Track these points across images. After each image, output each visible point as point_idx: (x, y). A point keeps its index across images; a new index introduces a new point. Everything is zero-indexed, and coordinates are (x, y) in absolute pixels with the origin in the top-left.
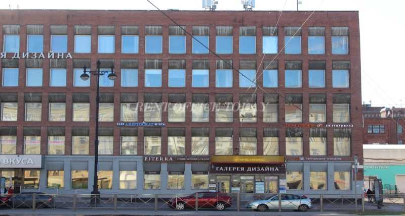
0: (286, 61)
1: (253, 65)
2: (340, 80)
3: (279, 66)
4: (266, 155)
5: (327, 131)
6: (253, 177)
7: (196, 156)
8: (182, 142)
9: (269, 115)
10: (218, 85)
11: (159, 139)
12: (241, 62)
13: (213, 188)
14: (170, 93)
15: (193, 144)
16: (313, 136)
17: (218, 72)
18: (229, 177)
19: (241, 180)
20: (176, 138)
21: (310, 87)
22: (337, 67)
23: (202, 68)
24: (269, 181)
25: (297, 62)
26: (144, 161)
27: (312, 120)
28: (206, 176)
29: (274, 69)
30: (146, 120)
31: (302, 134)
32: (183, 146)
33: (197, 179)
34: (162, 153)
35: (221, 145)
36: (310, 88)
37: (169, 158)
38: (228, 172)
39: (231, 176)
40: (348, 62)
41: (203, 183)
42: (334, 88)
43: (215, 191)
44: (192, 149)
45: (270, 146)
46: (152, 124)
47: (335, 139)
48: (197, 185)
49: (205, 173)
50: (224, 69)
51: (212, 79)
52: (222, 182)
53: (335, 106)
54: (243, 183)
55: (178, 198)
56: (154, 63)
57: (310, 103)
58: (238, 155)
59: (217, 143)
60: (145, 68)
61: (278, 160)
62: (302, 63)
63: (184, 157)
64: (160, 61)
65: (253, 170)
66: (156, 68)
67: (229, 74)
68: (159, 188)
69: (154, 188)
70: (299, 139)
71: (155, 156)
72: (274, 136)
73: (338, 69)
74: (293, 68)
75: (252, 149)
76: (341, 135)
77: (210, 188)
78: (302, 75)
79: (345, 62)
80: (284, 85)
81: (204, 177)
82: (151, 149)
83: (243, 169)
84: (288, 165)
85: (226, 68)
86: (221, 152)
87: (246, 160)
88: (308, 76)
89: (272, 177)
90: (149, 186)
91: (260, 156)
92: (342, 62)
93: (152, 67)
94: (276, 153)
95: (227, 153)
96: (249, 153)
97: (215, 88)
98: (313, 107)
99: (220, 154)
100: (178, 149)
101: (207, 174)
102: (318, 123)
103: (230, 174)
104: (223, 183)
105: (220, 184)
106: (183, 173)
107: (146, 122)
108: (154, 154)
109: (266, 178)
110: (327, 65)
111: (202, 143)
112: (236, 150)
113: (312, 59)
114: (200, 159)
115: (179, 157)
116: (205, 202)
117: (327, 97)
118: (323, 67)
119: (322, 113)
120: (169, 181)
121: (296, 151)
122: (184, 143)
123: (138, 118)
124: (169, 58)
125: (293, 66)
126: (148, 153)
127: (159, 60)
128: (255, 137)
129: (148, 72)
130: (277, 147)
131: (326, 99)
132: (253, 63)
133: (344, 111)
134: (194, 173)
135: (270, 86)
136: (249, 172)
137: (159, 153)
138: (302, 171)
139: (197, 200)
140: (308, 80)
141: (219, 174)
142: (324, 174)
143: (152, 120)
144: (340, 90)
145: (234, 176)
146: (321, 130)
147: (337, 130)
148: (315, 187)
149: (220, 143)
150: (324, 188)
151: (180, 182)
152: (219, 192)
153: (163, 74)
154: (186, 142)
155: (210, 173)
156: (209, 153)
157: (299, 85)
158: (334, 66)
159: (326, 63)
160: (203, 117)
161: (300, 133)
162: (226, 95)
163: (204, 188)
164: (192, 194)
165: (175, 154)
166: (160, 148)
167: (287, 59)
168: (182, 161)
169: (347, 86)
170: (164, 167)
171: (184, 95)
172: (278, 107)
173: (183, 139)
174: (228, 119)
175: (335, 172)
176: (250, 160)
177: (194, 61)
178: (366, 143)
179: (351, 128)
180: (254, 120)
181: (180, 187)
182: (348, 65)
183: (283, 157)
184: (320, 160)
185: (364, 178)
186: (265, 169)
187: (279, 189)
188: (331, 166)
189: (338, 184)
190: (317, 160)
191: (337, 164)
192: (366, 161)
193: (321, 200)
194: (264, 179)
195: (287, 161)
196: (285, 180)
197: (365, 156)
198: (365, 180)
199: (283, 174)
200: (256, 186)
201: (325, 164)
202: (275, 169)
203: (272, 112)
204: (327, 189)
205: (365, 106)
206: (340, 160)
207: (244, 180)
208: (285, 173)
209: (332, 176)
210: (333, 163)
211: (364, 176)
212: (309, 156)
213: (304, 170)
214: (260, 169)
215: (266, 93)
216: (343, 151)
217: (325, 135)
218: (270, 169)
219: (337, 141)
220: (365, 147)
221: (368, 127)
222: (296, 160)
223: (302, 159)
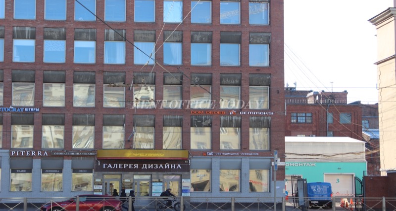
0: (192, 32)
1: (152, 37)
2: (259, 56)
3: (184, 39)
4: (166, 149)
5: (241, 120)
6: (150, 176)
7: (78, 150)
8: (60, 132)
9: (171, 98)
10: (106, 61)
11: (31, 129)
12: (136, 32)
13: (99, 190)
14: (45, 70)
15: (74, 135)
16: (224, 126)
17: (107, 44)
18: (119, 177)
19: (134, 180)
20: (53, 127)
21: (221, 65)
22: (255, 41)
23: (87, 40)
24: (169, 181)
25: (206, 33)
26: (11, 157)
28: (91, 175)
29: (177, 42)
30: (14, 104)
31: (211, 123)
32: (61, 137)
33: (79, 179)
34: (34, 146)
35: (110, 136)
36: (222, 67)
37: (43, 152)
38: (118, 170)
39: (121, 175)
40: (269, 35)
41: (86, 184)
42: (251, 67)
43: (101, 194)
44: (73, 141)
45: (171, 137)
46: (22, 109)
47: (251, 130)
48: (79, 186)
49: (89, 171)
50: (114, 40)
51: (99, 53)
52: (111, 182)
53: (252, 89)
54: (136, 184)
55: (54, 204)
56: (25, 31)
57: (221, 85)
58: (130, 148)
59: (104, 133)
60: (14, 38)
61: (180, 155)
62: (212, 35)
63: (62, 151)
64: (33, 29)
65: (149, 167)
66: (28, 38)
67: (121, 47)
68: (30, 190)
69: (23, 190)
70: (208, 129)
71: (26, 150)
72: (176, 126)
73: (257, 43)
74: (201, 41)
75: (148, 141)
76: (258, 124)
77: (95, 191)
78: (212, 50)
79: (265, 34)
80: (190, 63)
81: (88, 177)
82: (20, 140)
83: (136, 166)
84: (193, 161)
85: (118, 38)
86: (109, 146)
87: (141, 155)
88: (219, 51)
89: (173, 176)
90: (16, 188)
91: (157, 151)
92: (261, 34)
93: (22, 36)
94: (179, 146)
95: (118, 146)
96: (145, 146)
97: (103, 65)
98: (225, 90)
99: (108, 148)
100: (56, 141)
101: (92, 172)
102: (231, 110)
103: (121, 173)
104: (111, 184)
105: (108, 185)
106: (61, 171)
107: (14, 107)
108: (24, 147)
109: (165, 177)
110: (243, 38)
111: (87, 134)
112: (128, 142)
113: (224, 30)
114: (83, 154)
115: (56, 151)
116: (88, 208)
117: (242, 78)
118: (238, 41)
119: (235, 97)
120: (42, 181)
121: (203, 144)
122: (63, 133)
123: (4, 102)
124: (44, 25)
125: (201, 39)
126: (16, 146)
127: (31, 27)
128: (153, 126)
129: (17, 43)
130: (180, 140)
131: (240, 80)
132: (151, 34)
133: (262, 95)
134: (75, 171)
135: (173, 63)
136: (145, 170)
137: (31, 146)
138: (210, 169)
139: (77, 205)
140: (219, 56)
141: (106, 173)
142: (237, 172)
143: (23, 104)
144: (258, 69)
145: (126, 175)
146: (234, 118)
147: (254, 118)
148: (226, 188)
149: (109, 134)
150: (237, 190)
151: (57, 183)
152: (106, 195)
153: (36, 46)
154: (65, 132)
155: (96, 171)
156: (95, 146)
157: (208, 62)
158: (251, 39)
159: (241, 35)
160: (88, 101)
161: (209, 122)
162: (117, 74)
163: (88, 190)
164: (72, 197)
165: (51, 147)
166: (31, 140)
167: (194, 30)
168: (60, 156)
169: (266, 64)
170: (37, 164)
171: (63, 73)
172: (182, 89)
173: (62, 128)
174: (120, 104)
175: (251, 171)
176: (146, 155)
177: (77, 30)
178: (289, 134)
179: (270, 116)
181: (56, 190)
182: (269, 38)
183: (187, 151)
184: (232, 156)
185: (286, 178)
186: (164, 166)
187: (181, 191)
188: (246, 162)
189: (253, 184)
190: (228, 155)
191: (252, 160)
192: (288, 156)
193: (233, 205)
194: (163, 178)
195: (192, 156)
196: (189, 180)
197: (287, 150)
198: (287, 180)
199: (186, 173)
200: (153, 187)
201: (239, 160)
202: (176, 166)
203: (174, 96)
204: (241, 192)
205: (289, 89)
206: (256, 155)
207: (138, 180)
208: (189, 171)
209: (247, 175)
210: (249, 159)
211: (286, 175)
212: (219, 150)
213: (213, 168)
214: (159, 166)
215: (167, 71)
216: (261, 145)
217: (239, 125)
218: (170, 166)
219: (254, 132)
220: (288, 139)
221: (292, 114)
222: (203, 155)
223: (210, 154)
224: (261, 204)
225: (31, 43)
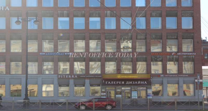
0: (151, 12)
1: (130, 14)
2: (187, 24)
3: (147, 15)
4: (139, 74)
5: (178, 57)
6: (130, 88)
7: (92, 75)
9: (140, 47)
10: (106, 28)
11: (68, 64)
12: (121, 12)
13: (104, 95)
14: (75, 33)
15: (90, 66)
16: (169, 61)
17: (106, 19)
18: (114, 88)
19: (122, 90)
20: (79, 63)
21: (166, 29)
22: (185, 15)
23: (96, 17)
24: (140, 90)
25: (158, 12)
26: (58, 78)
27: (168, 50)
28: (99, 87)
29: (143, 17)
30: (59, 51)
31: (162, 59)
32: (84, 68)
33: (93, 90)
34: (70, 73)
35: (109, 67)
36: (167, 29)
37: (75, 76)
38: (113, 85)
39: (115, 87)
40: (192, 12)
41: (97, 92)
42: (183, 29)
43: (105, 97)
44: (90, 70)
45: (141, 67)
46: (63, 53)
47: (183, 63)
48: (93, 93)
49: (99, 85)
50: (110, 17)
51: (102, 23)
52: (110, 91)
53: (184, 41)
54: (123, 92)
55: (81, 103)
56: (64, 13)
57: (167, 39)
58: (120, 73)
59: (106, 66)
60: (58, 16)
61: (146, 77)
62: (162, 13)
63: (85, 75)
64: (68, 12)
65: (130, 83)
66: (66, 17)
67: (113, 20)
68: (68, 96)
69: (64, 96)
70: (160, 63)
71: (66, 75)
72: (144, 61)
73: (186, 16)
74: (156, 16)
75: (129, 70)
76: (187, 60)
77: (102, 96)
78: (162, 20)
79: (190, 12)
80: (150, 27)
81: (98, 88)
82: (62, 70)
83: (123, 83)
84: (153, 80)
85: (112, 16)
86: (108, 72)
87: (126, 77)
88: (166, 21)
89: (142, 88)
90: (61, 94)
91: (134, 74)
92: (188, 12)
93: (62, 16)
94: (145, 72)
95: (113, 72)
96: (126, 72)
97: (105, 30)
98: (169, 42)
100: (80, 70)
101: (100, 86)
102: (173, 52)
103: (115, 86)
104: (110, 92)
105: (109, 93)
106: (84, 86)
107: (59, 52)
108: (64, 73)
109: (138, 88)
110: (178, 14)
111: (96, 66)
112: (119, 70)
113: (168, 10)
114: (95, 76)
115: (81, 75)
116: (99, 105)
117: (178, 35)
118: (176, 15)
119: (175, 45)
120: (75, 91)
121: (157, 70)
122: (84, 66)
123: (54, 50)
124: (74, 10)
125: (156, 15)
126: (60, 73)
127: (67, 11)
128: (131, 62)
129: (60, 19)
130: (145, 68)
131: (177, 36)
132: (129, 13)
133: (189, 44)
134: (91, 85)
135: (141, 28)
136: (127, 85)
137: (68, 73)
138: (162, 84)
139: (94, 103)
140: (166, 24)
141: (107, 86)
142: (177, 85)
143: (63, 51)
144: (187, 30)
145: (117, 87)
146: (174, 56)
147: (185, 56)
148: (171, 94)
149: (108, 66)
150: (177, 95)
151: (82, 92)
152: (108, 98)
153: (70, 20)
154: (86, 65)
155: (102, 85)
156: (101, 72)
157: (160, 27)
158: (183, 14)
159: (177, 12)
160: (96, 49)
161: (161, 59)
162: (112, 34)
163: (98, 95)
164: (90, 99)
165: (78, 73)
166: (69, 69)
167: (152, 10)
168: (83, 78)
169: (191, 27)
170: (72, 82)
171: (84, 34)
172: (146, 42)
173: (84, 63)
174: (113, 50)
175: (184, 84)
176: (128, 76)
177: (90, 12)
178: (204, 65)
179: (194, 55)
180: (130, 50)
181: (82, 95)
182: (192, 13)
183: (149, 75)
184: (174, 77)
185: (203, 88)
186: (138, 83)
187: (147, 95)
188: (181, 80)
189: (186, 92)
190: (172, 76)
191: (185, 79)
192: (204, 77)
193: (176, 103)
194: (137, 89)
195: (152, 77)
196: (151, 90)
197: (203, 74)
198: (203, 89)
199: (150, 86)
200: (132, 94)
201: (178, 79)
202: (144, 83)
203: (142, 45)
204: (179, 96)
205: (203, 41)
206: (187, 76)
207: (124, 90)
208: (151, 85)
209: (182, 87)
210: (183, 78)
211: (203, 87)
212: (167, 74)
213: (164, 83)
214: (135, 83)
215: (140, 32)
216: (188, 70)
217: (177, 60)
218: (141, 83)
219: (185, 64)
220: (204, 67)
221: (205, 54)
222: (158, 76)
223: (162, 76)
224: (191, 102)
225: (67, 19)
